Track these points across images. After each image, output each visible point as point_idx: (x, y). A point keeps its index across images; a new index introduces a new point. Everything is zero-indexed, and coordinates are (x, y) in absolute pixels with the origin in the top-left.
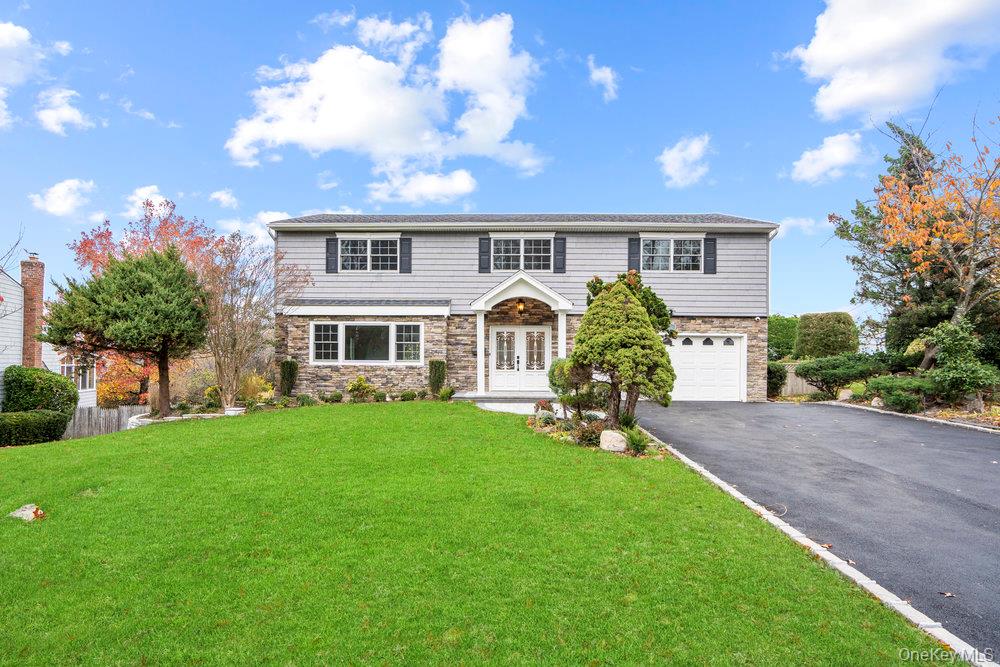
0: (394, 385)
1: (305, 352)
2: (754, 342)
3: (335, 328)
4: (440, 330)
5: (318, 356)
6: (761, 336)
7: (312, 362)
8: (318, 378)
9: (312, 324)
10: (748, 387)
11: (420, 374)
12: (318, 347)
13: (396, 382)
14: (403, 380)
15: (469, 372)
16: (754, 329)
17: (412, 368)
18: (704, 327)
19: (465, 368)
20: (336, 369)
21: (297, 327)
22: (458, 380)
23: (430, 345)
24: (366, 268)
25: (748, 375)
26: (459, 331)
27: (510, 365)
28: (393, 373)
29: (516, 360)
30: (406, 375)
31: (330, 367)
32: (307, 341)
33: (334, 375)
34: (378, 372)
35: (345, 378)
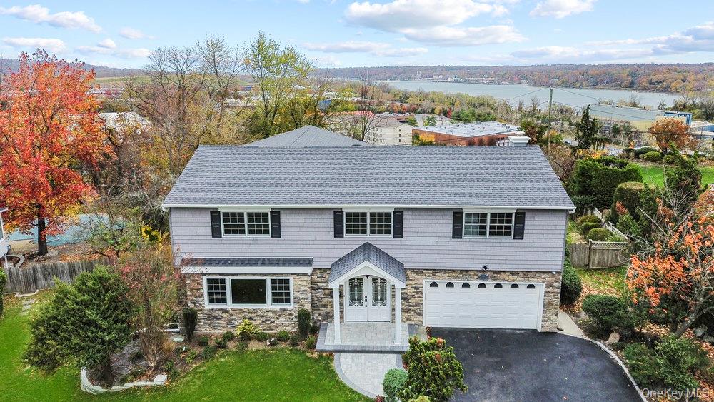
0: (272, 322)
1: (201, 299)
2: (550, 289)
3: (223, 281)
4: (305, 283)
5: (211, 301)
6: (556, 284)
7: (207, 306)
8: (213, 318)
9: (205, 278)
10: (543, 321)
11: (291, 314)
12: (211, 294)
13: (272, 320)
14: (278, 318)
15: (328, 309)
16: (550, 280)
17: (284, 310)
18: (511, 278)
19: (325, 306)
20: (225, 311)
21: (194, 281)
22: (320, 315)
23: (298, 294)
24: (244, 233)
25: (544, 313)
26: (319, 280)
27: (360, 303)
28: (270, 314)
29: (364, 299)
30: (280, 315)
31: (222, 309)
32: (202, 291)
33: (225, 315)
34: (258, 313)
35: (234, 318)
